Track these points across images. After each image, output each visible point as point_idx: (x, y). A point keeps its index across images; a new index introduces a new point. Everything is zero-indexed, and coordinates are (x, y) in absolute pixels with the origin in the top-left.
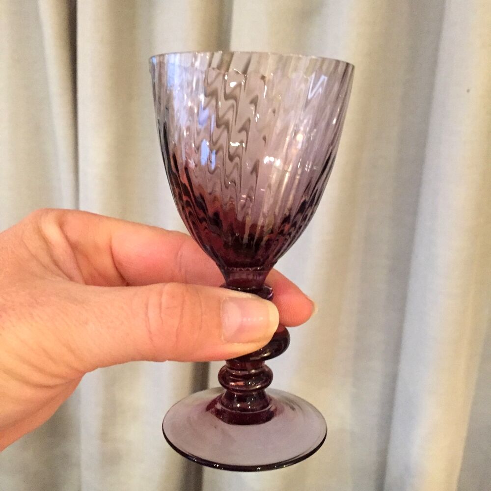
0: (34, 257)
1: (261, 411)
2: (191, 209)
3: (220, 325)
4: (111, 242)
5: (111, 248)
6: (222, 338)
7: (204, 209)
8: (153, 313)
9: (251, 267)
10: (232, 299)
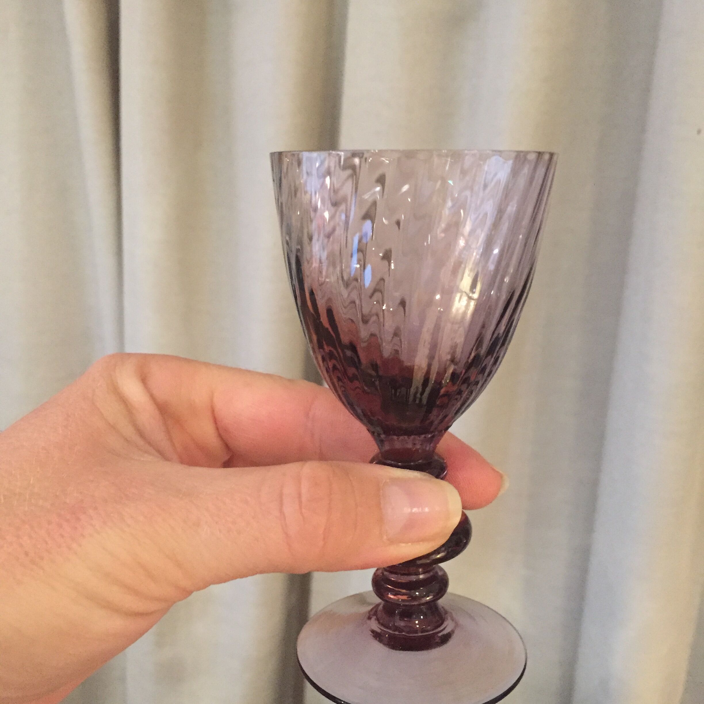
0: (113, 427)
1: (434, 631)
2: (336, 363)
3: (381, 520)
4: (212, 401)
5: (213, 411)
6: (385, 537)
7: (355, 362)
8: (289, 509)
9: (419, 434)
10: (395, 481)
